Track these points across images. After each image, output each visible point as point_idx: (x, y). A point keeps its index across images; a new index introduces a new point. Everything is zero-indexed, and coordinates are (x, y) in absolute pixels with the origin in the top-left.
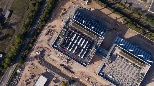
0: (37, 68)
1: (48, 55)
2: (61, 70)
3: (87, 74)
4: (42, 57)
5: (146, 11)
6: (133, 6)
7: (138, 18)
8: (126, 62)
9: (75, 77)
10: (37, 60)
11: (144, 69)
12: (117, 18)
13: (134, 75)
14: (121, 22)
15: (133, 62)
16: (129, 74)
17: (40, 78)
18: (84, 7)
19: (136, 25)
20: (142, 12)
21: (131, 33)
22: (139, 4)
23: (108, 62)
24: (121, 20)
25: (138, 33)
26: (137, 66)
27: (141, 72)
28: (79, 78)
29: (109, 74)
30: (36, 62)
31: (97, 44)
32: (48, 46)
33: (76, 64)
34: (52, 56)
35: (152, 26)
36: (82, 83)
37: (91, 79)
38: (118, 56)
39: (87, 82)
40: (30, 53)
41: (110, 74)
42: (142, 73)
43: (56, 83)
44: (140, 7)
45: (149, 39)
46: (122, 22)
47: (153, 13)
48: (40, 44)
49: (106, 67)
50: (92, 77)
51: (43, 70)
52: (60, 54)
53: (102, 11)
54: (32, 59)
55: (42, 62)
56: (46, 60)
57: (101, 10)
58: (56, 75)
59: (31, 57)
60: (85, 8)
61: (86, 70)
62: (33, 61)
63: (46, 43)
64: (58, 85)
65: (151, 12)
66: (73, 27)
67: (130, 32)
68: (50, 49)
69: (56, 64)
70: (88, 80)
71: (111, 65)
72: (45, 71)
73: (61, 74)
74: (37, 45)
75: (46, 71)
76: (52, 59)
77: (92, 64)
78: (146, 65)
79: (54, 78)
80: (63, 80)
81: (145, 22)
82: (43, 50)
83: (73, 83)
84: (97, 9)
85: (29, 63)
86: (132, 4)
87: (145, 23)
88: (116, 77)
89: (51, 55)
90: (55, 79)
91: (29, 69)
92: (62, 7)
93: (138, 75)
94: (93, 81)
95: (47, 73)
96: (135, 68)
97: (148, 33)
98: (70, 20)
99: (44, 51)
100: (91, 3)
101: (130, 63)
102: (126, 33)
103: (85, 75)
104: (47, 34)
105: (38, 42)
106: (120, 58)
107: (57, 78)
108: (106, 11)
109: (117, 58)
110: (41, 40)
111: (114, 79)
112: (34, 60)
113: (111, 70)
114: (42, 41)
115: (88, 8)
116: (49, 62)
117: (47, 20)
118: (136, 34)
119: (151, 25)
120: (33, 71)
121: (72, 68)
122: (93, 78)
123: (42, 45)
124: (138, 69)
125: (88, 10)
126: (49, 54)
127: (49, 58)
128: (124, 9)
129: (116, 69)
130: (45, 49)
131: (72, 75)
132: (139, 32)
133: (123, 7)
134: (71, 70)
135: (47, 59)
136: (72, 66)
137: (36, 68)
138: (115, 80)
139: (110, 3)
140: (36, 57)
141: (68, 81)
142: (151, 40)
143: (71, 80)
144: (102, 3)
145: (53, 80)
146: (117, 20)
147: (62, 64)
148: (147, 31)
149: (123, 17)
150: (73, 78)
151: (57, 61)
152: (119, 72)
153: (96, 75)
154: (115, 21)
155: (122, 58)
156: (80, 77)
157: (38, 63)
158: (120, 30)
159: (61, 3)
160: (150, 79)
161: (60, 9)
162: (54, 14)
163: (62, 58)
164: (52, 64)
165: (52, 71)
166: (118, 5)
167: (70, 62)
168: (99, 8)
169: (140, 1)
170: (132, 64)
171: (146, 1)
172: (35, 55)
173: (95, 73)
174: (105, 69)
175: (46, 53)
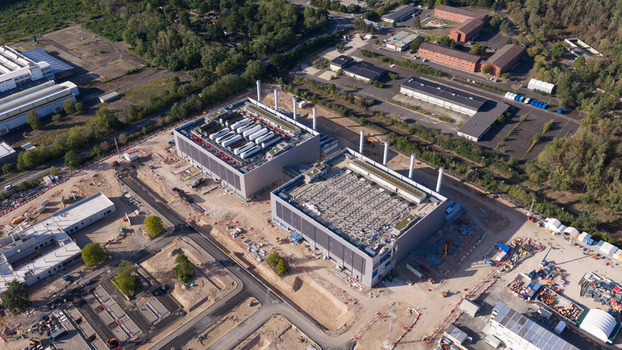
0: (103, 185)
1: (153, 168)
2: (167, 202)
3: (242, 221)
4: (134, 167)
5: (451, 135)
6: (419, 124)
7: (429, 143)
8: (369, 186)
9: (202, 223)
10: (117, 171)
11: (424, 208)
12: (372, 134)
13: (390, 214)
14: (381, 141)
15: (393, 188)
16: (373, 212)
17: (95, 200)
19: (422, 149)
21: (404, 163)
22: (435, 123)
23: (315, 172)
24: (380, 138)
25: (424, 165)
26: (402, 200)
27: (416, 212)
28: (213, 224)
29: (309, 202)
30: (109, 174)
32: (163, 153)
33: (219, 195)
34: (162, 171)
36: (217, 239)
37: (250, 233)
38: (348, 172)
39: (231, 239)
40: (109, 155)
41: (311, 201)
42: (418, 214)
43: (133, 224)
44: (436, 127)
45: (458, 180)
46: (383, 142)
47: (470, 137)
48: (148, 147)
50: (255, 229)
51: (118, 190)
52: (186, 170)
53: (336, 120)
54: (105, 167)
55: (125, 176)
56: (138, 176)
57: (332, 120)
58: (146, 207)
59: (104, 164)
61: (243, 212)
62: (102, 171)
63: (164, 148)
64: (136, 230)
65: (466, 136)
66: (249, 112)
67: (401, 161)
69: (161, 189)
70: (238, 234)
72: (119, 195)
73: (161, 208)
74: (137, 147)
75: (123, 195)
76: (158, 175)
77: (268, 201)
78: (432, 199)
79: (133, 213)
82: (147, 157)
83: (186, 234)
84: (323, 118)
85: (90, 174)
86: (416, 121)
87: (448, 152)
88: (327, 212)
89: (161, 167)
90: (135, 215)
91: (79, 184)
93: (402, 217)
94: (254, 237)
95: (122, 200)
96: (395, 201)
97: (454, 168)
99: (149, 158)
100: (312, 108)
101: (381, 190)
102: (390, 161)
103: (234, 221)
105: (143, 143)
106: (352, 177)
107: (144, 213)
108: (346, 122)
109: (345, 174)
110: (154, 141)
111: (319, 213)
112: (109, 169)
113: (318, 195)
114: (155, 143)
116: (145, 182)
117: (193, 113)
118: (418, 166)
119: (466, 159)
120: (87, 188)
121: (203, 201)
122: (258, 232)
123: (151, 148)
124: (405, 205)
126: (156, 166)
127: (151, 173)
128: (392, 126)
129: (334, 194)
130: (153, 156)
131: (192, 216)
132: (428, 164)
133: (389, 123)
134: (199, 204)
135: (143, 174)
136: (205, 197)
137: (99, 184)
138: (323, 217)
139: (359, 113)
140: (116, 165)
141: (172, 225)
142: (464, 181)
143: (184, 225)
144: (339, 108)
145: (129, 217)
146: (371, 138)
147: (179, 187)
148: (453, 165)
149: (385, 134)
150: (193, 222)
151: (169, 181)
152: (343, 202)
153: (270, 226)
155: (360, 176)
156: (216, 224)
157: (112, 177)
160: (458, 268)
163: (187, 177)
164: (151, 186)
165: (139, 198)
166: (376, 119)
167: (204, 190)
168: (327, 117)
169: (438, 119)
170: (387, 191)
171: (453, 121)
172: (119, 161)
173: (269, 222)
174: (300, 191)
175: (150, 163)
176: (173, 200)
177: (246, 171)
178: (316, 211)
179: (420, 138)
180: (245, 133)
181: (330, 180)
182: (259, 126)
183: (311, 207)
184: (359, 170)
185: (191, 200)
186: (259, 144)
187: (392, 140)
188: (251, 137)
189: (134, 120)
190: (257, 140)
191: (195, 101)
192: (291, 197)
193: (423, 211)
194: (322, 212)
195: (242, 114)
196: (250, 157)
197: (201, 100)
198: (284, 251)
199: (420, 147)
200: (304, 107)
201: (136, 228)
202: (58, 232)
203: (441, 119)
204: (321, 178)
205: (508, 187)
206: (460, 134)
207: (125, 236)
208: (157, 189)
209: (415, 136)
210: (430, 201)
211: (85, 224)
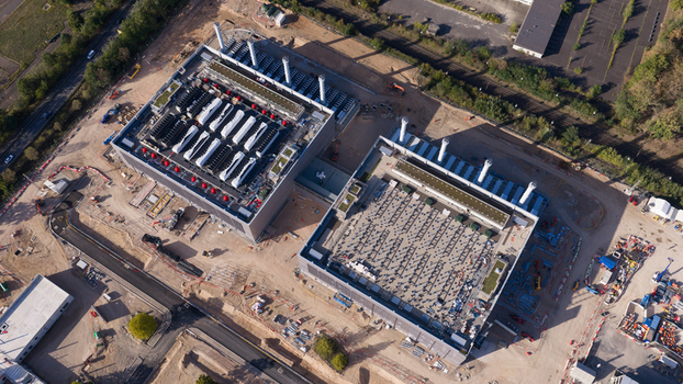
0: (35, 250)
1: (98, 199)
2: (143, 264)
3: (259, 281)
4: (70, 205)
5: (504, 50)
6: (456, 34)
7: (478, 71)
8: (427, 208)
9: (205, 295)
10: (46, 217)
11: (510, 238)
12: (396, 69)
13: (468, 260)
14: (412, 82)
15: (463, 208)
16: (444, 260)
17: (36, 289)
18: (270, 34)
19: (471, 90)
20: (492, 51)
21: (452, 120)
22: (478, 27)
23: (349, 200)
24: (409, 76)
25: (480, 120)
26: (477, 226)
27: (500, 248)
28: (222, 295)
29: (354, 259)
30: (37, 225)
31: (306, 138)
32: (103, 164)
33: (213, 236)
34: (115, 204)
35: (534, 97)
36: (235, 321)
37: (277, 301)
38: (393, 184)
39: (255, 318)
40: (21, 186)
41: (357, 256)
42: (504, 253)
43: (107, 320)
44: (480, 37)
45: (528, 141)
46: (416, 83)
47: (531, 53)
48: (74, 154)
49: (340, 229)
50: (282, 293)
51: (62, 257)
52: (149, 195)
53: (337, 46)
54: (24, 213)
55: (62, 224)
56: (82, 220)
57: (332, 45)
58: (115, 283)
59: (22, 206)
60: (273, 39)
61: (257, 263)
62: (24, 222)
63: (100, 153)
64: (117, 329)
65: (525, 50)
66: (214, 77)
67: (446, 118)
68: (110, 175)
69: (124, 239)
70: (262, 308)
71: (361, 218)
72: (65, 266)
73: (138, 279)
74: (59, 160)
75: (74, 264)
76: (111, 214)
77: (285, 235)
78: (518, 220)
79: (101, 298)
80: (146, 309)
81: (505, 84)
82: (81, 178)
83: (190, 323)
84: (317, 43)
85: (6, 230)
86: (450, 28)
87: (507, 86)
88: (384, 272)
89: (110, 196)
90: (105, 302)
92: (186, 35)
93: (485, 262)
94: (285, 310)
95: (75, 275)
96: (469, 231)
97: (521, 119)
98: (204, 55)
99: (84, 180)
100: (296, 24)
101: (446, 213)
102: (433, 121)
103: (249, 283)
104: (107, 119)
105: (65, 149)
106: (401, 194)
107: (119, 296)
108: (353, 48)
109: (389, 189)
110: (79, 141)
111: (373, 278)
112: (32, 215)
113: (363, 241)
114: (83, 145)
115: (283, 39)
116: (96, 229)
118: (472, 124)
119: (530, 95)
120: (14, 261)
121: (194, 253)
122: (287, 297)
123: (81, 159)
124: (484, 238)
125: (285, 43)
126: (102, 194)
127: (98, 211)
128: (421, 44)
129: (384, 235)
130: (89, 175)
131: (188, 285)
132: (484, 118)
133: (415, 38)
134: (189, 260)
135: (87, 214)
136: (194, 245)
137: (29, 249)
138: (381, 284)
139: (368, 24)
140: (41, 204)
141: (165, 310)
142: (538, 143)
143: (182, 306)
144: (337, 20)
145: (97, 308)
146: (396, 76)
147: (152, 233)
148: (518, 114)
149: (415, 66)
150: (193, 296)
151: (131, 222)
152: (400, 248)
153: (301, 282)
154: (388, 80)
155: (411, 190)
156: (226, 294)
157: (43, 230)
158: (409, 110)
159: (186, 22)
160: (557, 308)
161: (177, 40)
162: (152, 56)
163: (156, 210)
164: (108, 238)
165: (99, 266)
166: (396, 32)
167: (189, 229)
168: (324, 40)
169: (479, 19)
171: (500, 18)
172: (42, 194)
173: (297, 275)
174: (335, 237)
175: (89, 192)
176: (150, 260)
177: (248, 214)
178: (368, 274)
179: (463, 62)
180: (224, 133)
181: (373, 208)
182: (240, 114)
183: (360, 269)
184: (407, 179)
185: (175, 255)
186: (251, 153)
187: (428, 80)
188: (236, 140)
189: (32, 100)
190: (247, 146)
191: (116, 51)
192: (327, 254)
193: (509, 244)
194: (377, 274)
195: (206, 87)
196: (246, 181)
197: (125, 44)
198: (332, 324)
199: (468, 86)
200: (285, 23)
201: (115, 324)
202: (7, 365)
203: (485, 17)
204: (360, 206)
205: (597, 148)
206: (516, 47)
207: (105, 344)
208: (118, 240)
209: (457, 59)
210: (515, 224)
211: (40, 337)
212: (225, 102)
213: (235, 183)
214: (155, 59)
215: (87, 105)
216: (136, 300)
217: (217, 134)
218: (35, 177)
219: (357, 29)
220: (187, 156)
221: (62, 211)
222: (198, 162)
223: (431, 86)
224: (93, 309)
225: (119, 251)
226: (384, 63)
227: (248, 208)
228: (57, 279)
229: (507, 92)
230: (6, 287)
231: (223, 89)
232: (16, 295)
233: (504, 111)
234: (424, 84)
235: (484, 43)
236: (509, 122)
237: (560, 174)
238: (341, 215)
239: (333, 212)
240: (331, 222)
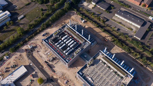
0: (23, 59)
1: (38, 51)
2: (43, 67)
3: (67, 77)
4: (32, 51)
5: (132, 36)
6: (121, 31)
7: (125, 40)
8: (108, 68)
9: (55, 77)
10: (27, 53)
11: (126, 80)
12: (106, 36)
13: (115, 83)
14: (109, 40)
15: (116, 70)
16: (110, 81)
17: (21, 68)
18: (81, 24)
19: (122, 44)
20: (129, 36)
21: (117, 50)
22: (127, 30)
23: (90, 63)
24: (109, 38)
25: (123, 51)
26: (119, 75)
27: (123, 81)
28: (58, 78)
29: (89, 76)
30: (24, 54)
31: (84, 47)
32: (40, 44)
33: (59, 64)
34: (41, 53)
35: (137, 48)
36: (60, 84)
37: (70, 82)
38: (101, 61)
39: (64, 85)
40: (23, 46)
41: (90, 76)
42: (124, 83)
43: (33, 78)
44: (127, 33)
45: (134, 58)
46: (110, 40)
47: (138, 38)
48: (35, 41)
49: (87, 69)
50: (71, 80)
51: (28, 62)
52: (48, 53)
53: (94, 29)
54: (23, 51)
55: (29, 55)
56: (33, 55)
57: (93, 29)
58: (37, 70)
59: (22, 50)
60: (81, 25)
61: (67, 72)
62: (22, 53)
63: (40, 42)
64: (35, 80)
66: (67, 31)
67: (116, 49)
68: (41, 47)
69: (41, 61)
70: (66, 83)
71: (92, 67)
72: (28, 64)
73: (42, 70)
74: (32, 42)
75: (30, 64)
76: (40, 55)
77: (75, 68)
78: (129, 76)
79: (33, 73)
80: (42, 77)
81: (131, 44)
82: (35, 46)
83: (50, 82)
84: (90, 28)
85: (18, 54)
86: (120, 29)
87: (131, 45)
88: (95, 81)
89: (40, 51)
90: (34, 74)
91: (15, 59)
92: (63, 21)
93: (119, 84)
94: (71, 85)
95: (29, 66)
96: (116, 76)
97: (133, 53)
98: (66, 26)
99: (36, 47)
100: (87, 23)
101: (112, 70)
102: (113, 49)
103: (65, 76)
104: (44, 35)
105: (34, 40)
106: (102, 64)
107: (37, 73)
108: (98, 30)
109: (100, 62)
110: (37, 39)
111: (92, 82)
112: (24, 52)
113: (92, 73)
114: (38, 39)
115: (83, 25)
116: (36, 58)
117: (48, 26)
118: (121, 52)
119: (136, 48)
120: (18, 61)
121: (55, 67)
122: (72, 82)
123: (36, 42)
124: (120, 78)
125: (83, 26)
126: (39, 50)
127: (37, 54)
128: (113, 32)
129: (97, 72)
130: (37, 46)
131: (52, 74)
132: (125, 51)
133: (112, 30)
134: (53, 69)
135: (35, 54)
136: (55, 65)
137: (22, 59)
138: (94, 84)
139: (102, 25)
140: (26, 50)
141: (46, 78)
142: (136, 59)
143: (49, 78)
144: (95, 24)
145: (32, 74)
146: (106, 38)
147: (47, 61)
148: (133, 51)
149: (111, 36)
150: (52, 77)
151: (43, 58)
152: (100, 76)
153: (76, 79)
154: (104, 38)
155: (105, 63)
156: (59, 78)
157: (25, 56)
158: (108, 46)
159: (64, 18)
161: (61, 22)
162: (55, 24)
163: (49, 56)
164: (38, 60)
165: (34, 66)
166: (108, 28)
167: (55, 62)
168: (92, 27)
169: (127, 29)
170: (114, 71)
171: (132, 29)
172: (27, 48)
173: (76, 77)
174: (86, 70)
175: (37, 49)
176: (45, 67)
177: (68, 61)
178: (91, 81)
179: (122, 37)
180: (67, 43)
181: (95, 66)
182: (71, 39)
183: (90, 79)
184: (104, 61)
185: (51, 67)
186: (71, 48)
187: (113, 40)
188: (69, 45)
189: (30, 29)
190: (71, 47)
191: (49, 22)
192: (83, 74)
193: (125, 81)
194: (93, 81)
195: (65, 32)
196: (69, 54)
197: (51, 21)
199: (122, 43)
200: (84, 22)
201: (35, 79)
202: (11, 83)
203: (128, 29)
204: (92, 65)
205: (150, 63)
206: (134, 36)
207: (32, 83)
208: (40, 61)
209: (120, 36)
210: (128, 76)
211: (19, 78)
212: (68, 36)
213: (66, 54)
214: (56, 25)
215: (40, 32)
216: (40, 75)
217: (65, 43)
218: (26, 44)
219: (99, 26)
220: (58, 46)
221: (30, 52)
222: (60, 48)
223: (113, 41)
224: (31, 75)
225: (39, 63)
226: (104, 34)
227: (68, 60)
228: (25, 66)
229: (131, 46)
230: (15, 66)
231: (68, 34)
232: (17, 68)
233: (130, 50)
234: (112, 40)
235: (127, 34)
236: (130, 53)
237: (141, 67)
238: (88, 66)
239: (86, 65)
240: (85, 67)
